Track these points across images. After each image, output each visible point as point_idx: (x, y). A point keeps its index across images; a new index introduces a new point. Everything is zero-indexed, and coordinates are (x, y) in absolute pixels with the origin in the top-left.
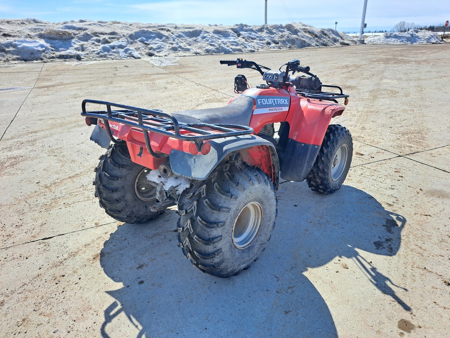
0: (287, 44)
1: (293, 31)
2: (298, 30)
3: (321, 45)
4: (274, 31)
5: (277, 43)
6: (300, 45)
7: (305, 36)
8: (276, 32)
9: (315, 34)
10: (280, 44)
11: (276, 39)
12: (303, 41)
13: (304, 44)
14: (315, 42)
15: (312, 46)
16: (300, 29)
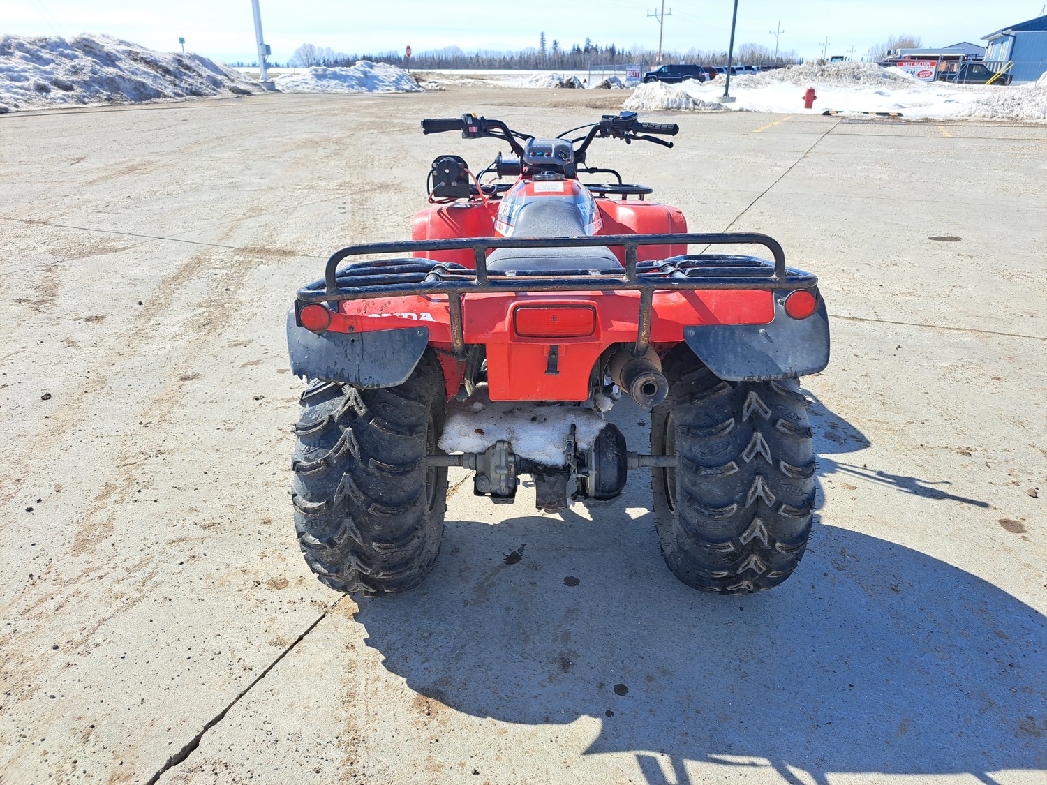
0: (97, 91)
1: (100, 56)
2: (115, 55)
3: (188, 94)
4: (45, 54)
5: (68, 88)
6: (134, 93)
7: (137, 69)
8: (53, 58)
9: (163, 67)
10: (78, 91)
11: (62, 77)
12: (139, 82)
13: (142, 89)
14: (171, 87)
15: (166, 96)
16: (118, 52)
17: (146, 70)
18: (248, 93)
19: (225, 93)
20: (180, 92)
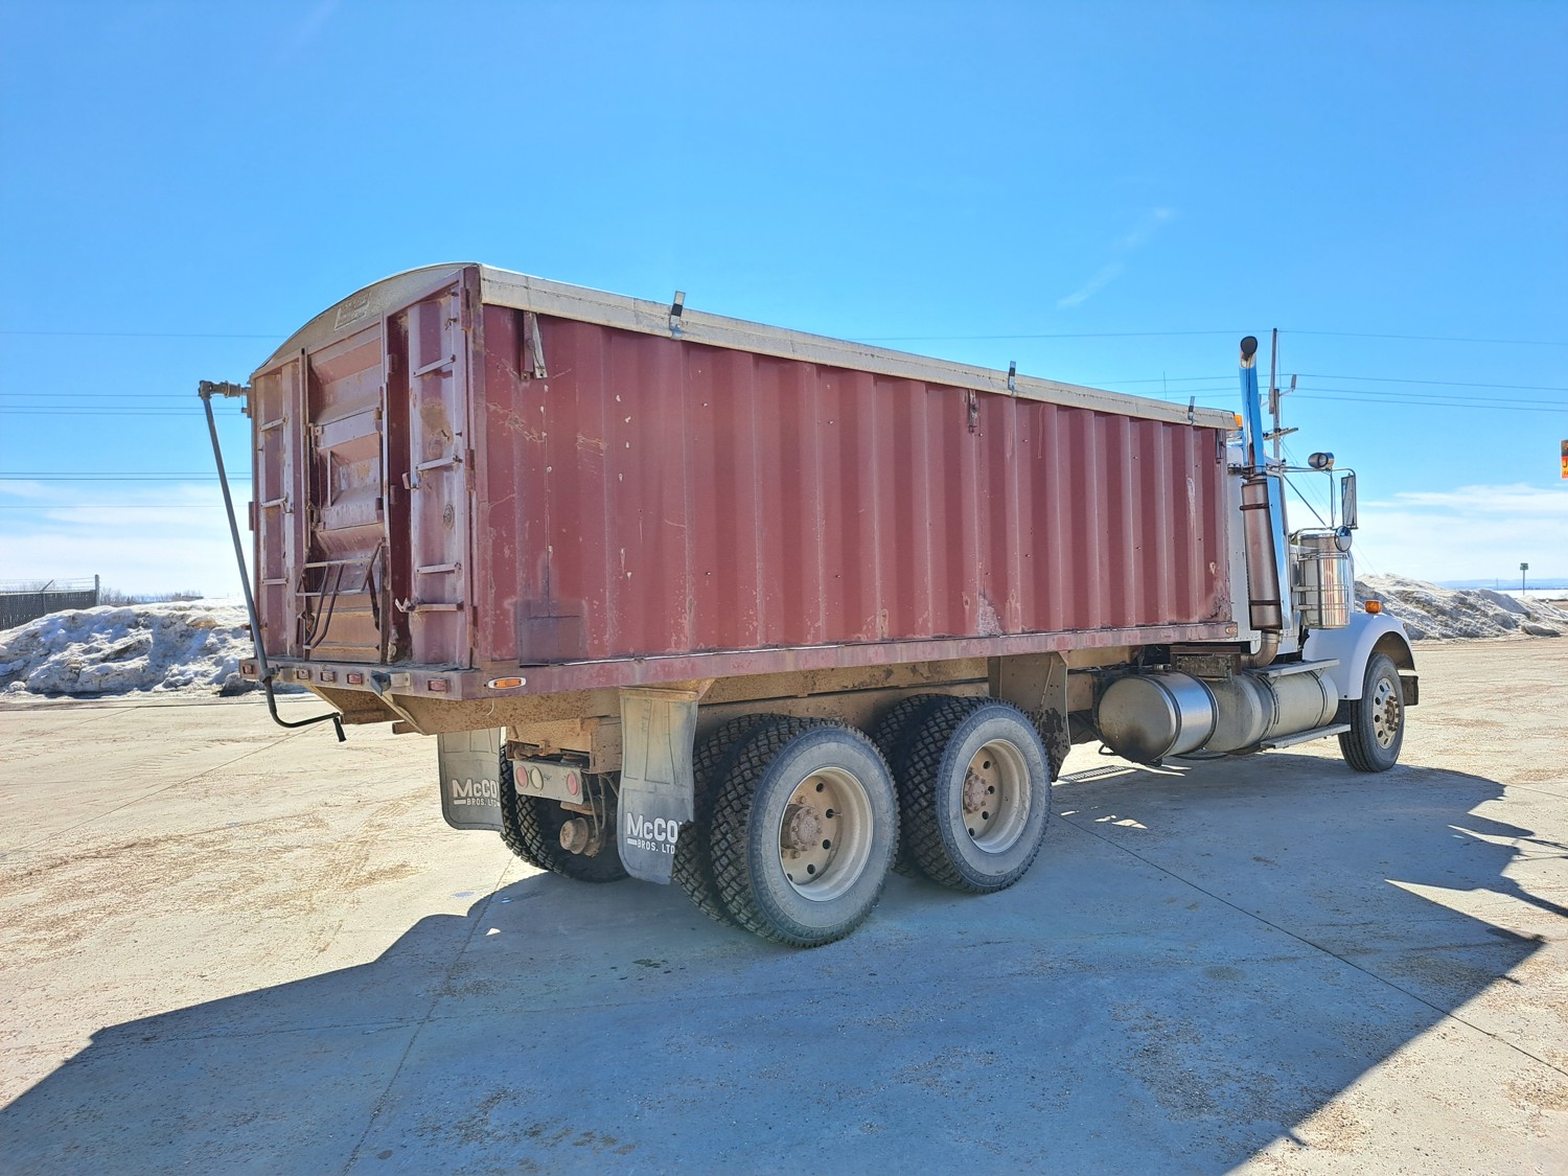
2: (1384, 597)
3: (1459, 635)
7: (1404, 610)
9: (1438, 606)
14: (1440, 627)
15: (1430, 637)
16: (1389, 593)
17: (1414, 610)
18: (1554, 634)
19: (1516, 634)
20: (1450, 633)
